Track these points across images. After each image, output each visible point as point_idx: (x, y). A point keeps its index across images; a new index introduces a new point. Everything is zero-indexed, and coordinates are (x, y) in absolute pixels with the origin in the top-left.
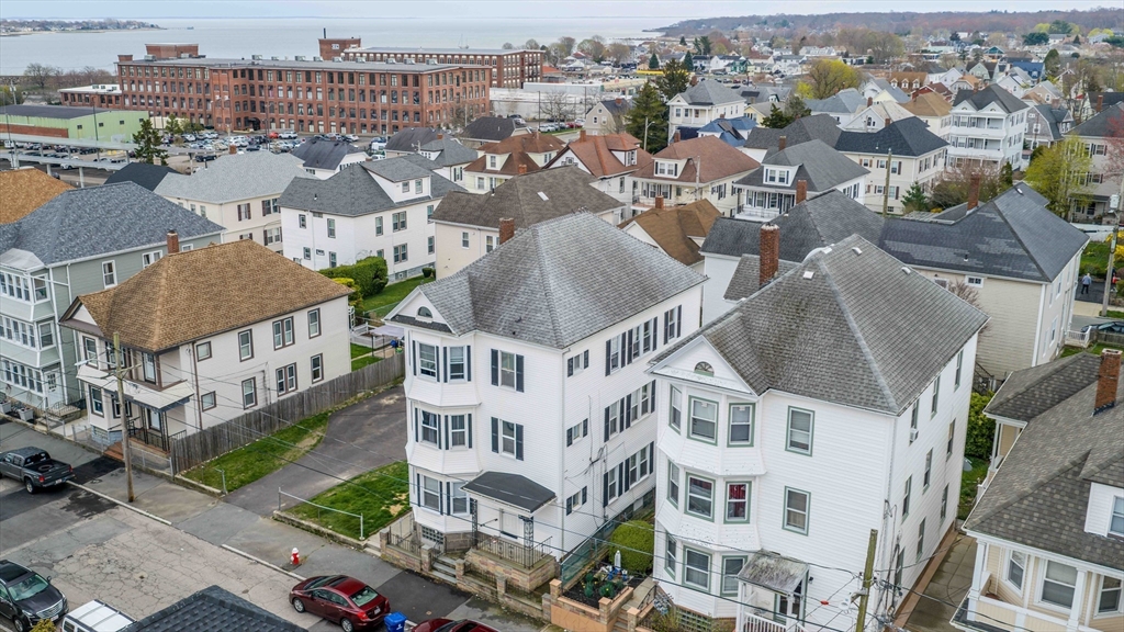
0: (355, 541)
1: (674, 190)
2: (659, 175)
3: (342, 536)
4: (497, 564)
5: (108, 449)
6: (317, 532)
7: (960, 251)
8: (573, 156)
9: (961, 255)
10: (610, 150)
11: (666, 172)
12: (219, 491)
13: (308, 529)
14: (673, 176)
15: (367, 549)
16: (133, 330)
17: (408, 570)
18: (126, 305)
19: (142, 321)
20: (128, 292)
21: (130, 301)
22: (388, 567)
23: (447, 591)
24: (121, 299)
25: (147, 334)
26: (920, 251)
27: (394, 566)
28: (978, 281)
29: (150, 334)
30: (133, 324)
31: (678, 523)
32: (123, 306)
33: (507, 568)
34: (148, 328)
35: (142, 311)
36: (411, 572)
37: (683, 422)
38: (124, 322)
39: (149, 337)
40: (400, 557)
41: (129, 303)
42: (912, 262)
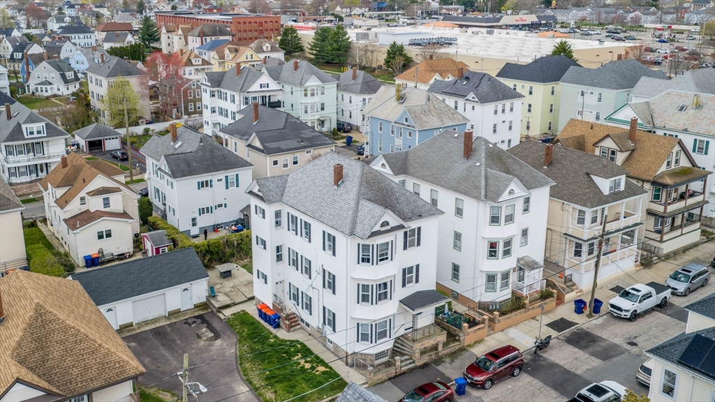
4: (430, 340)
7: (297, 140)
9: (299, 142)
16: (93, 373)
17: (389, 379)
18: (49, 362)
19: (94, 362)
20: (33, 352)
21: (51, 356)
22: (381, 385)
23: (419, 370)
24: (34, 362)
25: (117, 365)
26: (282, 144)
27: (382, 383)
28: (310, 152)
29: (121, 364)
30: (86, 369)
31: (501, 265)
32: (48, 364)
33: (435, 338)
34: (111, 362)
35: (82, 355)
36: (392, 378)
37: (503, 219)
38: (71, 374)
39: (122, 366)
40: (382, 375)
41: (53, 359)
42: (284, 151)
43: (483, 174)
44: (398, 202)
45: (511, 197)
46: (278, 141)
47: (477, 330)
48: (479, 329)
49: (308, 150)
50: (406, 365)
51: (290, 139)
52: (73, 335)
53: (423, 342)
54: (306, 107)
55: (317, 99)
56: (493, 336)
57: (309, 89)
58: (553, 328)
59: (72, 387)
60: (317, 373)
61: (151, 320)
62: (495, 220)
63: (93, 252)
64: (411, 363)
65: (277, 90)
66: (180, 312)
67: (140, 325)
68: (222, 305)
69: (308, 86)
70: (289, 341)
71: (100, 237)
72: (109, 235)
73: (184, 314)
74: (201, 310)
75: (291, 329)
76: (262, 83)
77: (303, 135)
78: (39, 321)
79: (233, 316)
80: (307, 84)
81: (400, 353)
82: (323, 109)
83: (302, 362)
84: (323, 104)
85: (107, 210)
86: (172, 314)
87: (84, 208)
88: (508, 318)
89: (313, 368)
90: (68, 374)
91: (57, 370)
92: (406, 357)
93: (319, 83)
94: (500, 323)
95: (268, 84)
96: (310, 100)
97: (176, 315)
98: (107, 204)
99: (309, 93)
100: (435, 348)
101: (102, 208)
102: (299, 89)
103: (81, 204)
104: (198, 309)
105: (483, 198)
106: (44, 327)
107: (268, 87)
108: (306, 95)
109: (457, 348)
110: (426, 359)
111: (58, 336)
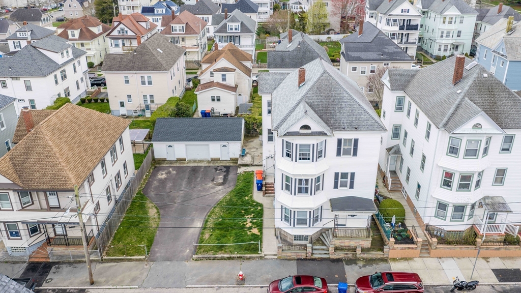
0: (258, 255)
1: (181, 39)
2: (174, 32)
3: (248, 256)
4: (351, 241)
5: (30, 257)
6: (229, 258)
7: (378, 53)
8: (124, 26)
9: (380, 55)
10: (137, 22)
11: (178, 30)
12: (144, 257)
13: (222, 259)
14: (182, 32)
15: (266, 257)
16: (47, 179)
17: (298, 259)
18: (26, 164)
19: (51, 172)
20: (21, 155)
21: (29, 161)
22: (287, 261)
23: (329, 262)
24: (18, 161)
25: (63, 179)
26: (363, 55)
27: (289, 260)
28: (388, 64)
29: (66, 179)
30: (44, 175)
31: (453, 197)
32: (25, 165)
33: (357, 241)
34: (61, 175)
35: (47, 165)
36: (301, 259)
37: (462, 152)
38: (34, 175)
39: (66, 181)
40: (292, 254)
41: (29, 162)
42: (363, 60)
43: (457, 102)
44: (340, 112)
45: (474, 131)
46: (361, 52)
47: (405, 248)
48: (409, 248)
49: (386, 62)
50: (320, 254)
51: (372, 52)
52: (48, 151)
53: (343, 241)
54: (442, 32)
55: (454, 27)
56: (425, 259)
57: (448, 17)
58: (497, 276)
59: (30, 183)
60: (249, 233)
61: (199, 160)
62: (453, 151)
63: (208, 109)
64: (326, 254)
65: (416, 16)
66: (219, 160)
67: (190, 161)
68: (243, 163)
69: (447, 15)
70: (256, 202)
71: (213, 100)
72: (219, 100)
73: (220, 163)
74: (233, 163)
75: (266, 195)
76: (404, 9)
77: (386, 50)
78: (34, 137)
79: (244, 173)
80: (445, 13)
81: (323, 242)
82: (459, 36)
83: (249, 220)
84: (459, 32)
85: (224, 83)
86: (213, 160)
87: (212, 79)
88: (450, 249)
89: (250, 228)
90: (32, 175)
91: (28, 171)
92: (324, 247)
93: (458, 13)
94: (437, 250)
95: (408, 10)
96: (447, 27)
97: (215, 162)
98: (224, 79)
99: (447, 20)
100: (354, 250)
101: (220, 81)
102: (439, 16)
103: (211, 76)
104: (232, 161)
105: (440, 126)
106: (35, 141)
107: (408, 12)
108: (444, 22)
109: (379, 257)
110: (340, 255)
111: (39, 150)
